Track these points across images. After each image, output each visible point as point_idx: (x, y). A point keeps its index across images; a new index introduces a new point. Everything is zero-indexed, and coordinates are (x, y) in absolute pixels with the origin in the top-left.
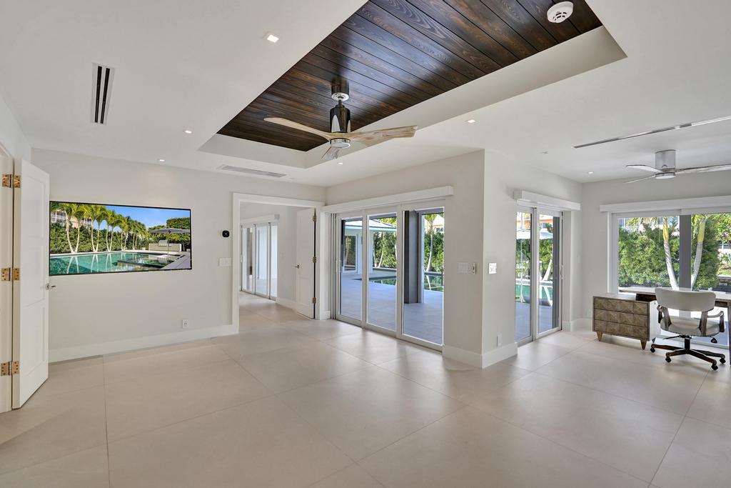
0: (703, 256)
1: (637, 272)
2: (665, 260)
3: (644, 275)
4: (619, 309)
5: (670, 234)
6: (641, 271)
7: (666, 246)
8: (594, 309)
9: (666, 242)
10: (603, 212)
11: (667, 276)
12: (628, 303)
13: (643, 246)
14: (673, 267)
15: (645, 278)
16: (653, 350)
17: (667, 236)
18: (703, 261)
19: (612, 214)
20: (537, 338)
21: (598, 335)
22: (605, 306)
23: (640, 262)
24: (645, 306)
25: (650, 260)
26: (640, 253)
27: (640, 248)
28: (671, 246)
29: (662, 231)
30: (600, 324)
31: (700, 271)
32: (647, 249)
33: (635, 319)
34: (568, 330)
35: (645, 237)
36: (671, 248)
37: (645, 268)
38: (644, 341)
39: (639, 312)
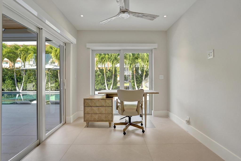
0: (114, 79)
1: (97, 85)
2: (104, 80)
3: (99, 86)
4: (98, 105)
5: (106, 71)
6: (98, 85)
7: (105, 75)
8: (84, 107)
9: (105, 74)
10: (88, 48)
11: (105, 86)
12: (102, 100)
13: (98, 75)
14: (107, 83)
15: (99, 87)
16: (115, 127)
17: (105, 72)
18: (114, 81)
19: (92, 50)
20: (43, 139)
21: (87, 123)
22: (90, 104)
23: (98, 81)
24: (111, 100)
25: (100, 80)
26: (98, 78)
27: (97, 76)
28: (106, 75)
29: (104, 70)
30: (88, 116)
31: (113, 83)
32: (99, 76)
33: (106, 110)
34: (69, 124)
35: (99, 72)
36: (106, 76)
37: (99, 83)
38: (110, 122)
39: (108, 105)
